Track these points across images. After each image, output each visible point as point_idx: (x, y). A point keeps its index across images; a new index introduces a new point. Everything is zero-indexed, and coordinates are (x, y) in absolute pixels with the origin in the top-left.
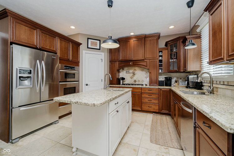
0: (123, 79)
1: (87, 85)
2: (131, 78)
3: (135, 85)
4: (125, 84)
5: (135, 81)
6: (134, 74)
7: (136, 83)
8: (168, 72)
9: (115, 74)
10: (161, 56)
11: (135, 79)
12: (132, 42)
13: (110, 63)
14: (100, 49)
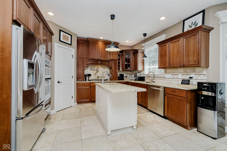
0: (89, 75)
1: (59, 82)
2: (95, 74)
3: (98, 80)
4: (90, 80)
5: (98, 77)
6: (97, 71)
7: (99, 79)
8: (123, 70)
9: (83, 70)
10: (119, 59)
11: (98, 75)
12: (100, 44)
13: (78, 60)
14: (71, 45)
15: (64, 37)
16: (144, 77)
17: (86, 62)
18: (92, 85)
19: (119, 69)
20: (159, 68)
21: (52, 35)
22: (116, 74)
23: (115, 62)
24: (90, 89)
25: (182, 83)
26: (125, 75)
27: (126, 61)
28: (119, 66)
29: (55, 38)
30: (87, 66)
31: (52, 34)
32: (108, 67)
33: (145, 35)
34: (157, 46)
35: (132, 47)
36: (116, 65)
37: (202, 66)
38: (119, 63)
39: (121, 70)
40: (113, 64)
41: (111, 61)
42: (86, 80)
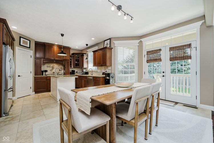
0: (46, 71)
1: (19, 76)
2: (51, 71)
4: (47, 75)
5: (54, 73)
6: (53, 68)
8: (74, 67)
9: (41, 67)
10: (71, 59)
11: (54, 71)
12: (56, 48)
13: (35, 59)
14: (30, 48)
15: (24, 42)
16: (88, 72)
17: (43, 61)
18: (48, 78)
19: (71, 66)
20: (93, 66)
21: (14, 41)
22: (69, 70)
23: (67, 61)
24: (46, 81)
25: (102, 74)
26: (76, 71)
27: (76, 61)
28: (71, 64)
29: (16, 42)
30: (44, 64)
31: (13, 39)
32: (62, 65)
33: (87, 45)
34: (93, 53)
35: (82, 50)
36: (68, 64)
37: (107, 65)
38: (71, 62)
39: (72, 67)
40: (66, 63)
41: (64, 61)
42: (43, 75)
